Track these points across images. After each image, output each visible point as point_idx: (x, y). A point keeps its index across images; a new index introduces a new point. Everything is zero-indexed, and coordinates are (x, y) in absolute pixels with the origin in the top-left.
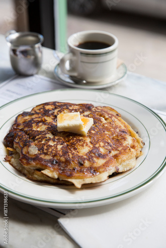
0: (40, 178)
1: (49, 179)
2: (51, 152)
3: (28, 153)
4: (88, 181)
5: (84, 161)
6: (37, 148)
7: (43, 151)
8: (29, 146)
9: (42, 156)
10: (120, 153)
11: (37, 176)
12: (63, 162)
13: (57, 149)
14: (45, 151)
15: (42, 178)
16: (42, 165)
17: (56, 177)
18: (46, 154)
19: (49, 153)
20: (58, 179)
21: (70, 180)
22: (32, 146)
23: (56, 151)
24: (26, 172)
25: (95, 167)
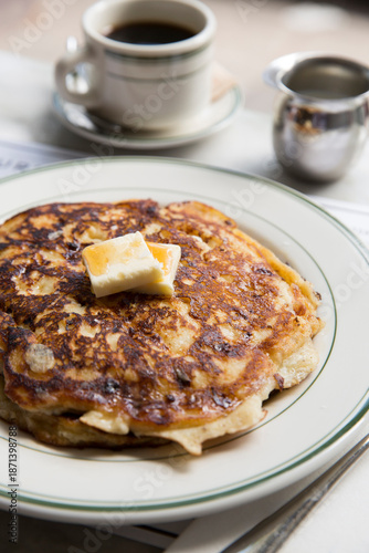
0: (77, 439)
1: (105, 438)
2: (94, 358)
3: (27, 367)
4: (216, 429)
5: (190, 374)
6: (49, 352)
7: (69, 357)
8: (25, 347)
9: (71, 374)
10: (276, 334)
11: (67, 432)
12: (133, 384)
13: (107, 346)
14: (76, 358)
15: (84, 438)
16: (79, 399)
17: (125, 429)
18: (80, 366)
19: (88, 363)
20: (131, 434)
21: (166, 434)
22: (34, 346)
23: (108, 355)
24: (30, 424)
25: (224, 387)
